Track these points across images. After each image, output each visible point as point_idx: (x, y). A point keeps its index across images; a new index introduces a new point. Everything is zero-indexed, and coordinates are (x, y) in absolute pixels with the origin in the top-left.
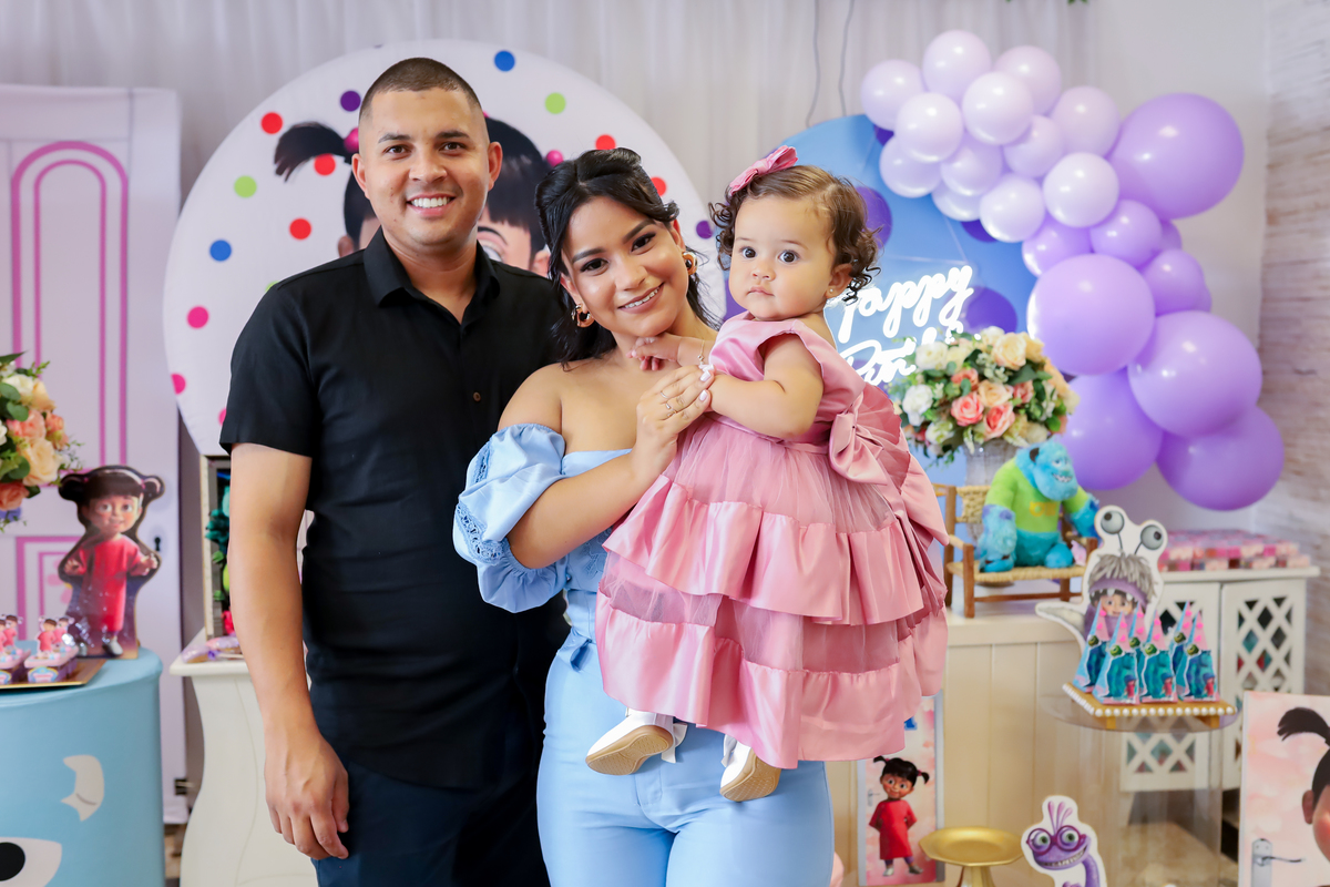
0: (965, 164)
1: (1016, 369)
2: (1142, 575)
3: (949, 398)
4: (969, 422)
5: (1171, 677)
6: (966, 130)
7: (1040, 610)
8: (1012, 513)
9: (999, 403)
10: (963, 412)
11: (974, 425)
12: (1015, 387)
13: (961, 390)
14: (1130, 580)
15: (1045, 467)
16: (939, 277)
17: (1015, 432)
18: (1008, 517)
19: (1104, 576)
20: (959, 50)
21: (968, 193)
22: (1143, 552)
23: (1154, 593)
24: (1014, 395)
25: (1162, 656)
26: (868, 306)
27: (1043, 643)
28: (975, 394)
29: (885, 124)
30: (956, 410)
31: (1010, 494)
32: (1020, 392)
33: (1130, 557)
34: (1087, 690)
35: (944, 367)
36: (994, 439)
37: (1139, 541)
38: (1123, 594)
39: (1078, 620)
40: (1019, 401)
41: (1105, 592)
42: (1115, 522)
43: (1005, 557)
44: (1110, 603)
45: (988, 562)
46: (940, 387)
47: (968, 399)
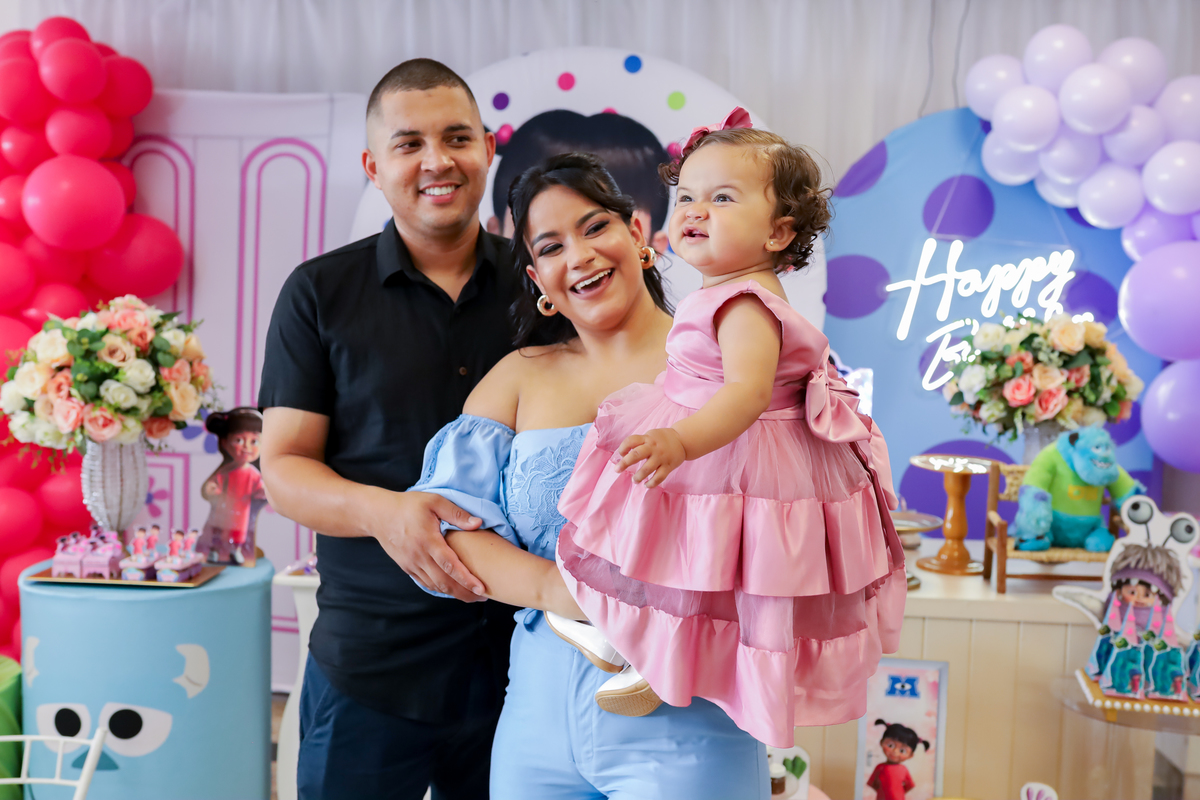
0: (1062, 153)
1: (1073, 353)
2: (1170, 568)
3: (1001, 379)
4: (1019, 403)
5: (1181, 675)
6: (1062, 123)
7: (1058, 593)
8: (1049, 495)
9: (1052, 386)
10: (1015, 393)
11: (1024, 406)
12: (1071, 371)
13: (1014, 372)
14: (1156, 571)
15: (1084, 452)
16: (1040, 260)
17: (1069, 415)
18: (1042, 498)
19: (1128, 566)
20: (1059, 44)
21: (1067, 181)
22: (1172, 544)
23: (1181, 587)
24: (1068, 379)
25: (1173, 653)
26: (967, 286)
27: (1075, 625)
28: (1027, 377)
29: (985, 116)
30: (1008, 391)
31: (1047, 476)
32: (1075, 376)
33: (1157, 548)
34: (1094, 678)
35: (1000, 349)
36: (1046, 421)
37: (1168, 532)
38: (1148, 586)
39: (1097, 606)
40: (1072, 385)
41: (1128, 582)
42: (1143, 512)
43: (1039, 538)
44: (1133, 593)
45: (1022, 541)
46: (993, 368)
47: (1021, 381)
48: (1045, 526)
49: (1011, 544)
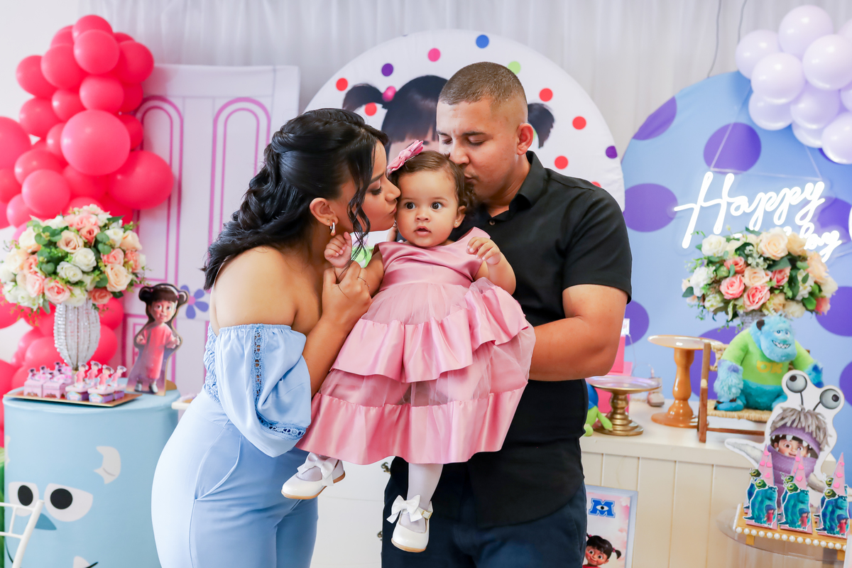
0: (806, 105)
1: (777, 259)
2: (818, 428)
3: (718, 278)
4: (731, 297)
5: (808, 513)
6: (807, 82)
7: (728, 444)
8: (740, 368)
9: (758, 284)
10: (730, 288)
11: (736, 299)
12: (774, 273)
13: (729, 273)
14: (807, 430)
15: (768, 335)
16: (797, 189)
17: (771, 306)
18: (735, 370)
19: (785, 424)
21: (814, 127)
22: (821, 409)
23: (827, 443)
24: (771, 280)
25: (802, 494)
26: (737, 208)
28: (739, 276)
30: (723, 288)
31: (742, 354)
32: (779, 276)
33: (808, 412)
35: (721, 254)
36: (753, 310)
37: (819, 401)
38: (800, 441)
39: (758, 455)
40: (774, 283)
41: (784, 437)
42: (799, 383)
43: (732, 401)
44: (788, 446)
45: (719, 403)
46: (713, 269)
47: (734, 279)
48: (735, 392)
49: (711, 404)
